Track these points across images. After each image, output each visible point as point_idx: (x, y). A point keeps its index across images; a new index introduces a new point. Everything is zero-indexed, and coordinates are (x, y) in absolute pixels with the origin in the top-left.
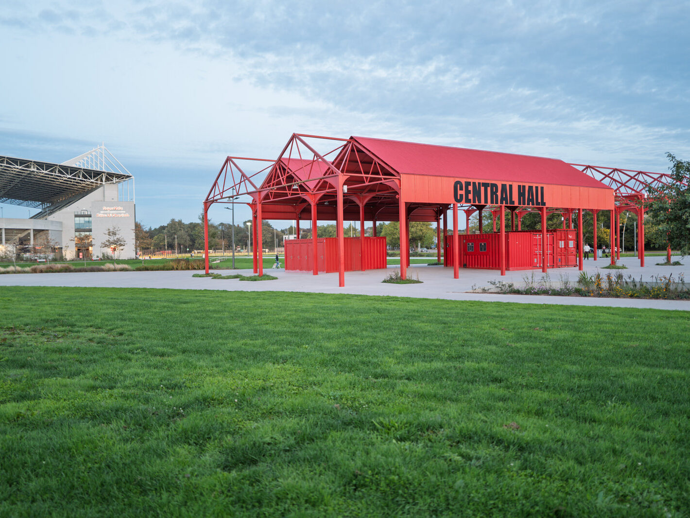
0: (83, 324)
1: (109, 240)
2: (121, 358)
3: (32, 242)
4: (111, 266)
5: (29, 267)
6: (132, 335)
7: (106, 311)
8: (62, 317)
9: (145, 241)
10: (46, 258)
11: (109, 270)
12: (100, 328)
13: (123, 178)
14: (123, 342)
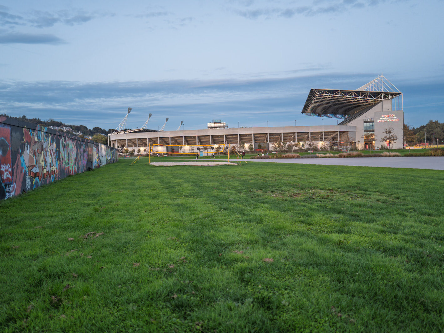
0: (372, 190)
1: (386, 137)
2: (400, 214)
3: (339, 139)
4: (388, 153)
5: (338, 154)
6: (405, 200)
7: (387, 183)
8: (359, 185)
9: (411, 137)
10: (346, 149)
11: (386, 156)
12: (383, 193)
13: (395, 95)
14: (400, 203)
